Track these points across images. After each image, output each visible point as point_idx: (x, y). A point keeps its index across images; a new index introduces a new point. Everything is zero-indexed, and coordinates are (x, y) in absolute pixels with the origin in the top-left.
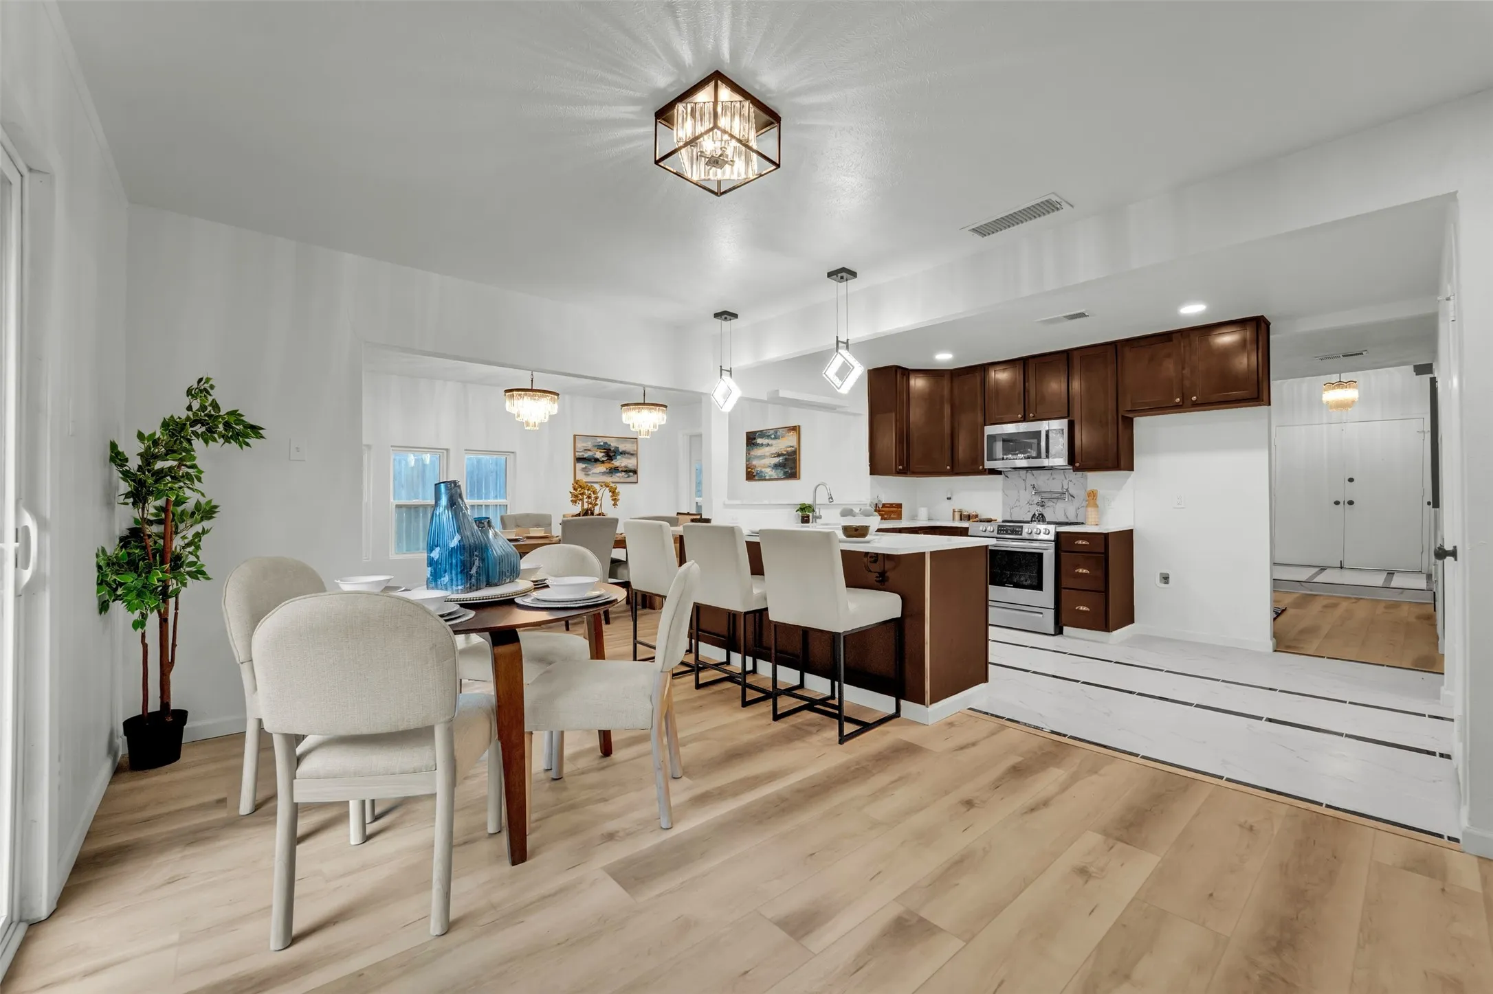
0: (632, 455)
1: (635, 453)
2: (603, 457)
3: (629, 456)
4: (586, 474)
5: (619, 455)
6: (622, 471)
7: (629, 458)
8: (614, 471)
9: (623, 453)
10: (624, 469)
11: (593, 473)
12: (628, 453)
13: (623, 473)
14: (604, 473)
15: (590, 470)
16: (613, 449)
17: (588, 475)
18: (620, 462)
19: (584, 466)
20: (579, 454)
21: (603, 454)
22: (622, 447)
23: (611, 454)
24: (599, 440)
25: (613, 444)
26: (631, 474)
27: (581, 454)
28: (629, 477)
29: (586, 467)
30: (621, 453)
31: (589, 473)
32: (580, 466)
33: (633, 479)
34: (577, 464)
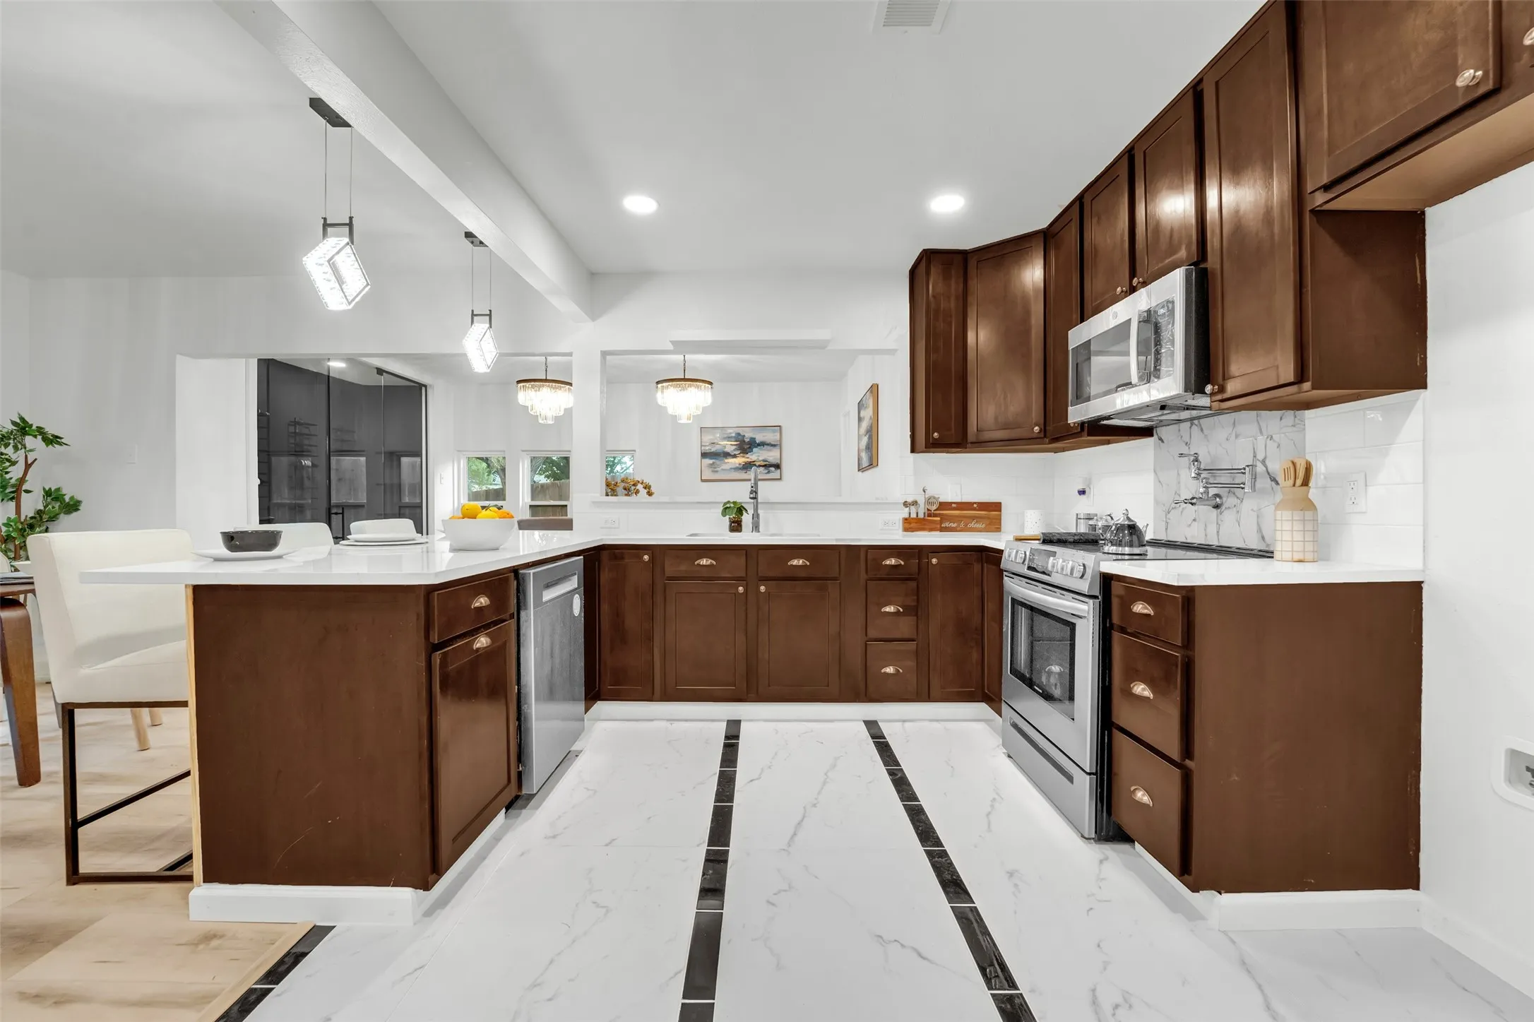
0: (774, 446)
1: (779, 443)
2: (734, 450)
3: (769, 447)
4: (713, 471)
5: (756, 447)
6: (760, 466)
7: (770, 450)
8: (747, 466)
9: (762, 444)
10: (763, 463)
11: (723, 470)
12: (768, 445)
13: (762, 469)
14: (736, 469)
15: (718, 465)
16: (747, 440)
17: (717, 471)
18: (757, 455)
19: (711, 461)
20: (707, 449)
21: (734, 447)
22: (759, 438)
23: (746, 446)
24: (730, 431)
25: (748, 435)
26: (773, 469)
27: (707, 448)
28: (769, 472)
29: (713, 463)
30: (759, 445)
31: (718, 469)
32: (708, 461)
33: (776, 474)
34: (703, 460)
